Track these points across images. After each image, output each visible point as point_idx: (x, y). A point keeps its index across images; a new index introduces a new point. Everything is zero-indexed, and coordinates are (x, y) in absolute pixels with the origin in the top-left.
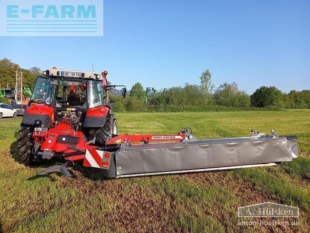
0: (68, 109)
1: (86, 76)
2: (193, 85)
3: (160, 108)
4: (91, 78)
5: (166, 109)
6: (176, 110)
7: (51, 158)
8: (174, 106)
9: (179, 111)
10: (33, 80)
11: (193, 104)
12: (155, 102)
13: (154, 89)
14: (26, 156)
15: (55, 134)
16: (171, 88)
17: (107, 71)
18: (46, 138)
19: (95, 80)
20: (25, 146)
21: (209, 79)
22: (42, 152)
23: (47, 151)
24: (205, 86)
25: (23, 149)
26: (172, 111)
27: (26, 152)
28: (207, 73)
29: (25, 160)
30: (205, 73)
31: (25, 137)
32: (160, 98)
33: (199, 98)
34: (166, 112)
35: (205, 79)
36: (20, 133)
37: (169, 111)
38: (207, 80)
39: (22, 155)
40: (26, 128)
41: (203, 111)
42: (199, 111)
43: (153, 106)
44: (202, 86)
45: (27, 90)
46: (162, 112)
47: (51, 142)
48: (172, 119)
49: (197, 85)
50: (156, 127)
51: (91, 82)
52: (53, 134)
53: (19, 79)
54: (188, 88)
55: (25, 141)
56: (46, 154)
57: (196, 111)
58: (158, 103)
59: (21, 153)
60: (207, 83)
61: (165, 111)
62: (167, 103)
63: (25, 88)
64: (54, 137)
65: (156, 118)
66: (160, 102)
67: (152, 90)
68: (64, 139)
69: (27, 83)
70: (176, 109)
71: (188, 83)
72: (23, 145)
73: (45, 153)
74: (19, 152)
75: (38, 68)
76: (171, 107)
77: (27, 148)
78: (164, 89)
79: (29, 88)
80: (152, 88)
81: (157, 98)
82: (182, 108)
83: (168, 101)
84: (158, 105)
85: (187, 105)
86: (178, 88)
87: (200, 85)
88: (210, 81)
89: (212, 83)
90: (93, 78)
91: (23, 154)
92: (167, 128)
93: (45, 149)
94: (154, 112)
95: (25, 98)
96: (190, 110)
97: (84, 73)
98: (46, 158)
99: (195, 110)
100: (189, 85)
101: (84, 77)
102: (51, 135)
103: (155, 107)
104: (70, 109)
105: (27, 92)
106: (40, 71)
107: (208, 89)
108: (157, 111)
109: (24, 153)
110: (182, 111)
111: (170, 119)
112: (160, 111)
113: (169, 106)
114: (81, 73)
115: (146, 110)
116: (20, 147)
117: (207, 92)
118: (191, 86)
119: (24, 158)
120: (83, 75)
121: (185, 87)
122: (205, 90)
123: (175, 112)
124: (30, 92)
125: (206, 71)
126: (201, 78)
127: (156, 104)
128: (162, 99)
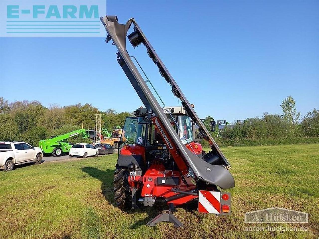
0: (159, 148)
1: (176, 112)
2: (274, 114)
3: (236, 142)
4: (181, 113)
5: (243, 143)
6: (255, 144)
7: (153, 204)
8: (252, 139)
9: (259, 144)
10: (109, 121)
11: (275, 135)
12: (229, 136)
13: (226, 122)
14: (121, 199)
15: (152, 177)
16: (247, 119)
17: (194, 105)
18: (144, 183)
19: (184, 114)
20: (120, 189)
21: (293, 107)
22: (143, 199)
23: (148, 197)
24: (289, 115)
25: (118, 192)
26: (251, 145)
27: (121, 196)
28: (290, 100)
29: (120, 204)
30: (287, 100)
31: (120, 179)
32: (235, 131)
33: (283, 128)
34: (244, 146)
35: (287, 107)
36: (115, 175)
37: (248, 145)
38: (290, 108)
39: (117, 198)
40: (121, 170)
41: (289, 143)
42: (284, 143)
43: (228, 140)
44: (284, 115)
45: (105, 130)
46: (239, 147)
47: (149, 186)
48: (257, 155)
49: (279, 114)
50: (242, 164)
51: (180, 117)
52: (150, 177)
53: (99, 121)
54: (268, 118)
55: (121, 183)
56: (148, 200)
57: (281, 143)
58: (234, 137)
59: (117, 196)
60: (291, 111)
61: (242, 145)
62: (244, 136)
63: (103, 129)
64: (152, 181)
65: (235, 153)
66: (235, 136)
67: (223, 123)
68: (163, 182)
69: (104, 124)
70: (255, 142)
71: (267, 113)
72: (119, 188)
73: (146, 199)
74: (115, 196)
75: (113, 110)
76: (250, 140)
77: (122, 191)
78: (238, 121)
79: (106, 129)
80: (223, 121)
81: (231, 131)
82: (263, 141)
83: (244, 134)
84: (233, 139)
85: (268, 137)
86: (255, 119)
87: (282, 114)
88: (294, 108)
89: (297, 111)
90: (183, 112)
91: (119, 198)
92: (257, 165)
93: (146, 195)
94: (229, 146)
95: (103, 138)
96: (273, 143)
97: (174, 109)
98: (149, 205)
99: (279, 143)
100: (269, 115)
101: (174, 113)
102: (148, 178)
103: (230, 141)
104: (161, 148)
105: (104, 132)
106: (114, 113)
107: (292, 118)
108: (233, 146)
109: (119, 196)
110: (263, 145)
111: (254, 155)
112: (237, 145)
113: (247, 139)
114: (170, 109)
115: (220, 145)
116: (116, 190)
117: (292, 122)
118: (271, 116)
119: (119, 202)
120: (173, 110)
121: (264, 117)
122: (289, 119)
123: (255, 146)
124: (107, 131)
125: (288, 97)
126: (282, 106)
127: (231, 138)
128: (237, 132)
